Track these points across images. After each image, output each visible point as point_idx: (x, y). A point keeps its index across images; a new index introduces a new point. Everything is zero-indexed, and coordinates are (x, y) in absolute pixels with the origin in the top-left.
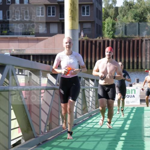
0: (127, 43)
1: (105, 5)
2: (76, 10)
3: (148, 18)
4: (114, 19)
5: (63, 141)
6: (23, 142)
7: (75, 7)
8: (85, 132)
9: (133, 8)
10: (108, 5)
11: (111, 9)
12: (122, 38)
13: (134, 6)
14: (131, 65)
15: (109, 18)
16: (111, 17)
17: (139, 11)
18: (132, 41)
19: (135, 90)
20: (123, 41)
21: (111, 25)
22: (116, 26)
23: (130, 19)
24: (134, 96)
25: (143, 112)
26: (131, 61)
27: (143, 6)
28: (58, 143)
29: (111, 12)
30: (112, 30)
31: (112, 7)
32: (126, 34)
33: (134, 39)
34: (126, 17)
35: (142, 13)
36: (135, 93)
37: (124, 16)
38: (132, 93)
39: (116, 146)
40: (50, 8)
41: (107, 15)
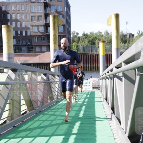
0: (85, 56)
1: (72, 36)
2: (56, 38)
3: (96, 43)
4: (77, 43)
5: (50, 111)
6: (28, 112)
7: (56, 37)
8: (63, 106)
9: (88, 37)
10: (74, 35)
11: (76, 38)
12: (82, 53)
13: (88, 36)
14: (87, 68)
15: (75, 43)
16: (76, 42)
17: (91, 39)
18: (87, 55)
19: (90, 82)
20: (83, 55)
21: (76, 47)
22: (79, 47)
23: (86, 43)
24: (89, 86)
25: (94, 94)
26: (87, 66)
27: (93, 36)
28: (47, 112)
29: (76, 39)
30: (77, 49)
31: (77, 37)
32: (84, 51)
33: (89, 54)
34: (84, 42)
35: (93, 40)
36: (90, 84)
37: (83, 41)
38: (88, 84)
39: (80, 113)
40: (42, 37)
41: (74, 41)
